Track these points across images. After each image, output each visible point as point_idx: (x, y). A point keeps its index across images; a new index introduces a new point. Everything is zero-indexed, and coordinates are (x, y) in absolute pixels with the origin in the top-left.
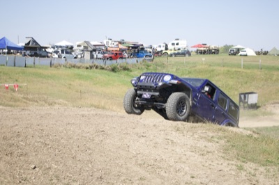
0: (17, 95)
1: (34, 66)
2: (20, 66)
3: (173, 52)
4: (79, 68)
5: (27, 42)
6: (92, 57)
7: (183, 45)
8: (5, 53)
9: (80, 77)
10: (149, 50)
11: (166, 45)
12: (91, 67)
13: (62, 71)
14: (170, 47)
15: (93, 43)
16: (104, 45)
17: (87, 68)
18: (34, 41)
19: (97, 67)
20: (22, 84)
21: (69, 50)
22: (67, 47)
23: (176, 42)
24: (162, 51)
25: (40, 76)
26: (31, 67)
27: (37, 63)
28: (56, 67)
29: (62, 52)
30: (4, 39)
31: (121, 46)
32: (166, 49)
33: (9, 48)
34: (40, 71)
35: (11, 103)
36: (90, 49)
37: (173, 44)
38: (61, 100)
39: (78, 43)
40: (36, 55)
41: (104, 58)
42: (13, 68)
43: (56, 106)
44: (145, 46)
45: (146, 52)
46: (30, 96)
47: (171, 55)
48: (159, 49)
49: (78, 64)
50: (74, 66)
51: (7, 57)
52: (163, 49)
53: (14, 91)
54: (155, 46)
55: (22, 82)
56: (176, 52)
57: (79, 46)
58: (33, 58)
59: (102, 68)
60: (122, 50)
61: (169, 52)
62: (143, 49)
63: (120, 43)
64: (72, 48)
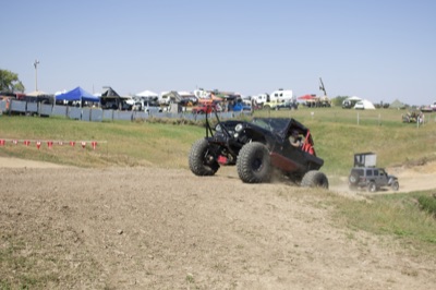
0: (93, 154)
1: (112, 120)
2: (97, 121)
3: (276, 104)
4: (165, 123)
5: (104, 92)
6: (180, 110)
7: (288, 95)
8: (78, 105)
9: (166, 133)
10: (247, 102)
11: (268, 96)
12: (179, 122)
13: (145, 127)
14: (272, 97)
15: (181, 93)
16: (194, 97)
17: (174, 123)
18: (113, 91)
19: (186, 123)
20: (100, 142)
21: (153, 102)
22: (151, 98)
23: (279, 93)
24: (262, 103)
25: (120, 132)
26: (109, 122)
27: (116, 116)
28: (138, 122)
29: (145, 104)
30: (78, 88)
31: (214, 97)
32: (268, 101)
33: (84, 100)
34: (120, 127)
35: (86, 164)
36: (177, 100)
37: (276, 95)
38: (144, 161)
39: (164, 93)
40: (115, 108)
41: (195, 112)
42: (88, 123)
43: (139, 167)
44: (242, 97)
45: (244, 104)
46: (109, 156)
47: (274, 109)
48: (259, 101)
49: (164, 119)
50: (159, 121)
51: (82, 110)
52: (264, 100)
53: (90, 149)
54: (255, 97)
55: (100, 139)
56: (281, 104)
57: (165, 97)
58: (111, 111)
59: (192, 124)
60: (215, 103)
61: (271, 105)
62: (240, 101)
63: (213, 93)
64: (156, 99)
